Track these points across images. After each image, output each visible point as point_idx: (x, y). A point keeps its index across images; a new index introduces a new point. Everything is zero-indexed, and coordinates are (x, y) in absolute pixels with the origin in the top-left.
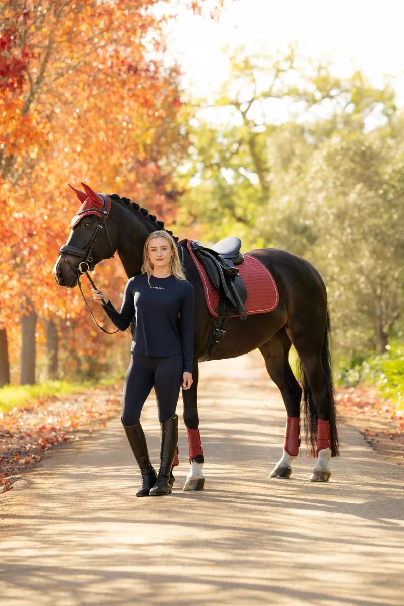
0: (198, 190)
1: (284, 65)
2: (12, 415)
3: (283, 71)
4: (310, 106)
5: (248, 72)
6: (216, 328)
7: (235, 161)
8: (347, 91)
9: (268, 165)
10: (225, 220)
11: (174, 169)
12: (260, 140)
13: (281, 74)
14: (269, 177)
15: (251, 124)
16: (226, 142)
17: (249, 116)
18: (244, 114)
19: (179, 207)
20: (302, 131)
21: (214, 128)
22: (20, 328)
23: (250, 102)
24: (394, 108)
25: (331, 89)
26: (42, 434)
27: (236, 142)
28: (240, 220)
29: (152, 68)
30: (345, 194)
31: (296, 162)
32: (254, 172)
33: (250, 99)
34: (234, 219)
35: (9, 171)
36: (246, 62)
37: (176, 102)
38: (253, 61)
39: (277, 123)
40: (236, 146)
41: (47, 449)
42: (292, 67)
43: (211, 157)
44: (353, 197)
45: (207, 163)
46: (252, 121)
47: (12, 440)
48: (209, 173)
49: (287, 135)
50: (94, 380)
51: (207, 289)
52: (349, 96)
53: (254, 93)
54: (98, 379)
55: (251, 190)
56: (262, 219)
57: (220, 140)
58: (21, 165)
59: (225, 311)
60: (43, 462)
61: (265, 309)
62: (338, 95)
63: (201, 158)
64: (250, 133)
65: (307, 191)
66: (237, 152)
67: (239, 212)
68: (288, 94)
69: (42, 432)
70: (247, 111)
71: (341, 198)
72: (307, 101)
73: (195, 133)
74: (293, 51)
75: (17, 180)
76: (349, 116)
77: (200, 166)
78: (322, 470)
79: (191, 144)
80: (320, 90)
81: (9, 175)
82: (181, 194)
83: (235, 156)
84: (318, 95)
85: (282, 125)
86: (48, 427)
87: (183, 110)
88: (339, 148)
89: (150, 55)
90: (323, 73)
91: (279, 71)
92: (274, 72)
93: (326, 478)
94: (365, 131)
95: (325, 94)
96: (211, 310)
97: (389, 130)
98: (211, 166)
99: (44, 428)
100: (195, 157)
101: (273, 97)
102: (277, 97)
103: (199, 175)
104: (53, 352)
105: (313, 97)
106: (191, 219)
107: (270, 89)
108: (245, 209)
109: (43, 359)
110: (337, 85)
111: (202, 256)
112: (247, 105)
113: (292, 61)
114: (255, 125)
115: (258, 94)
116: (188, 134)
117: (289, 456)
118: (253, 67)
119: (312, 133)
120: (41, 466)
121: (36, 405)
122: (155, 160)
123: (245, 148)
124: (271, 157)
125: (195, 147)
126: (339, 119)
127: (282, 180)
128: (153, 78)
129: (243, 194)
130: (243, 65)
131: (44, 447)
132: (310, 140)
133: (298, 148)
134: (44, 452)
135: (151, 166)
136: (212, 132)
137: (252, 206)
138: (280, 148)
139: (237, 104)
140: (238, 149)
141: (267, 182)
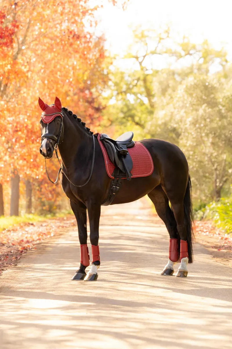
0: (114, 107)
1: (164, 36)
2: (4, 233)
3: (163, 39)
4: (178, 59)
5: (143, 39)
6: (113, 185)
7: (135, 90)
8: (200, 51)
9: (153, 93)
10: (129, 124)
11: (100, 95)
12: (149, 78)
13: (162, 41)
14: (155, 100)
15: (145, 69)
16: (130, 79)
17: (143, 64)
18: (140, 63)
19: (103, 116)
20: (174, 73)
21: (123, 71)
22: (10, 183)
23: (144, 57)
24: (226, 61)
25: (190, 50)
26: (21, 244)
27: (136, 79)
28: (137, 124)
29: (88, 36)
30: (197, 110)
31: (170, 91)
32: (146, 97)
33: (144, 55)
34: (134, 123)
35: (5, 94)
36: (142, 34)
37: (102, 56)
38: (146, 33)
39: (159, 69)
40: (136, 82)
41: (23, 253)
42: (168, 37)
43: (122, 88)
44: (201, 112)
45: (119, 91)
46: (145, 67)
47: (4, 248)
48: (120, 97)
49: (165, 75)
50: (52, 214)
51: (107, 162)
52: (201, 54)
53: (147, 51)
54: (54, 214)
55: (144, 107)
56: (150, 123)
57: (126, 78)
58: (12, 91)
59: (119, 176)
60: (21, 260)
61: (144, 174)
62: (194, 53)
63: (115, 88)
64: (144, 74)
65: (175, 108)
66: (136, 85)
67: (137, 119)
68: (166, 52)
69: (21, 243)
70: (142, 61)
71: (194, 112)
72: (176, 56)
73: (113, 74)
74: (169, 28)
75: (10, 99)
76: (200, 65)
77: (115, 93)
78: (184, 270)
79: (110, 80)
80: (184, 50)
81: (5, 96)
82: (104, 108)
83: (135, 87)
84: (183, 53)
85: (162, 70)
86: (25, 240)
87: (106, 60)
88: (193, 84)
89: (87, 29)
90: (186, 41)
91: (161, 39)
92: (158, 39)
93: (185, 275)
94: (209, 74)
95: (187, 52)
96: (109, 174)
97: (222, 74)
98: (121, 93)
99: (22, 241)
100: (113, 88)
101: (157, 54)
102: (159, 54)
103: (114, 98)
104: (29, 198)
105: (180, 54)
106: (109, 123)
107: (156, 50)
108: (140, 118)
109: (23, 202)
110: (194, 48)
111: (105, 143)
112: (143, 58)
113: (168, 33)
114: (147, 70)
115: (149, 52)
116: (108, 74)
117: (171, 262)
118: (146, 37)
119: (179, 75)
120: (20, 262)
121: (18, 228)
122: (89, 89)
123: (141, 83)
124: (155, 88)
125: (112, 82)
126: (194, 67)
127: (162, 101)
128: (88, 42)
129: (139, 109)
130: (140, 35)
131: (22, 252)
132: (178, 78)
133: (171, 83)
134: (22, 254)
135: (87, 92)
136: (122, 73)
137: (144, 116)
138: (161, 83)
139: (137, 58)
140: (137, 84)
141: (153, 103)
